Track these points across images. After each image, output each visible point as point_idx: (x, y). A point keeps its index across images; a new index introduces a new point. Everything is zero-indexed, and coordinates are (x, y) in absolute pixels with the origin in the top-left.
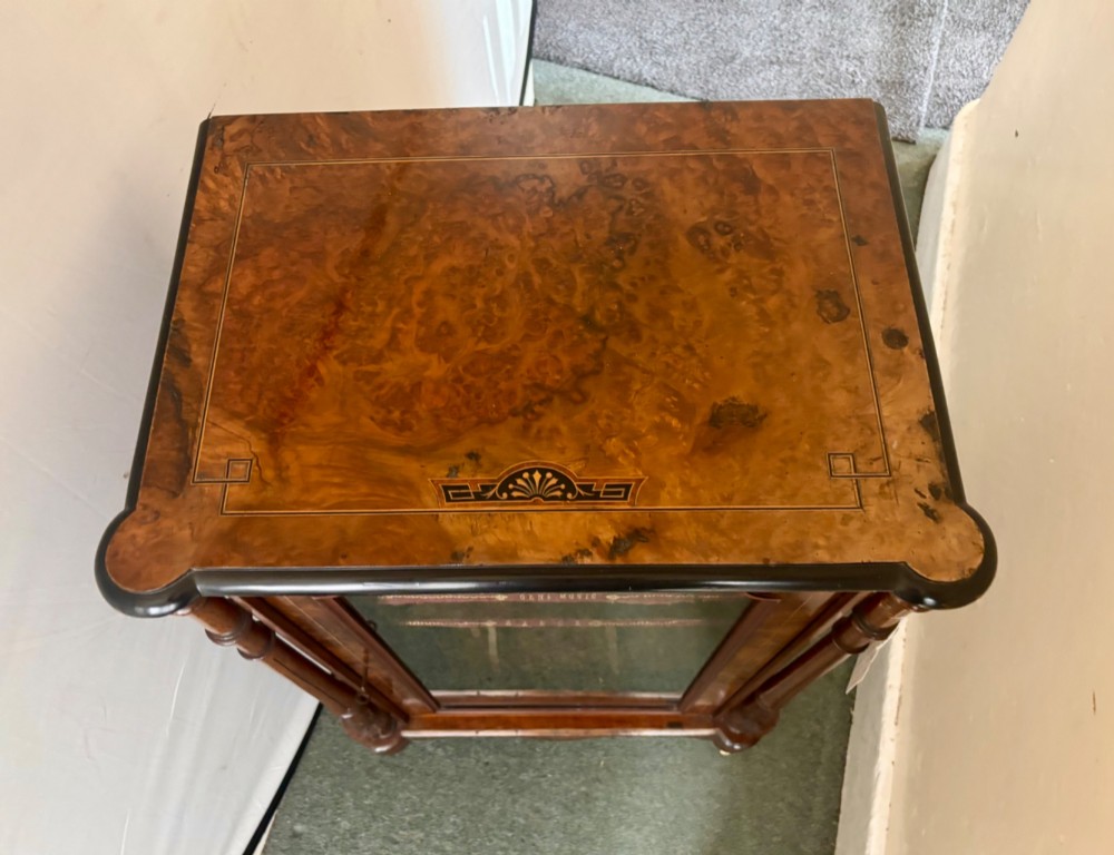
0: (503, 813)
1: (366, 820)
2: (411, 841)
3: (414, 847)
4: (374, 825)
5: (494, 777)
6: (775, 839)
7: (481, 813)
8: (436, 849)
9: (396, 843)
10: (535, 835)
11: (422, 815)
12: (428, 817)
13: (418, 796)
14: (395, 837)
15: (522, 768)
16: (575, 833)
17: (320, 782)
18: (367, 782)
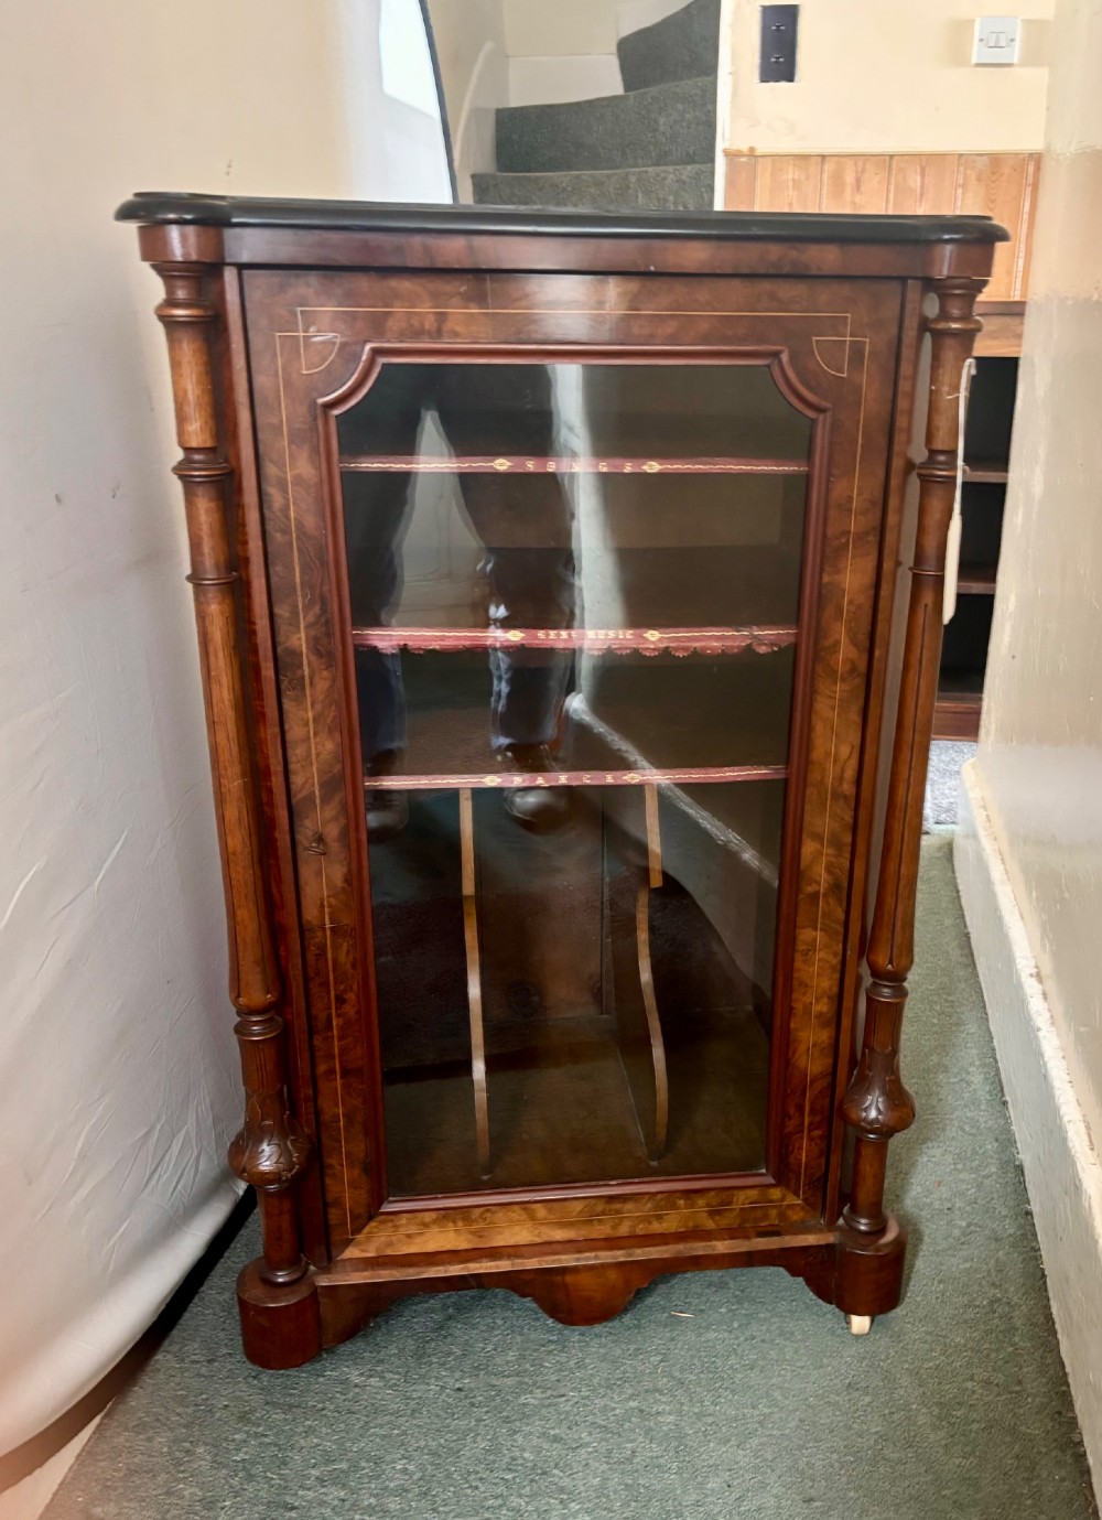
0: (495, 1449)
1: (235, 1482)
2: (322, 1503)
3: (327, 1512)
4: (250, 1488)
5: (473, 1405)
6: (975, 1426)
7: (456, 1453)
8: (370, 1510)
9: (293, 1508)
10: (556, 1471)
11: (344, 1466)
12: (355, 1467)
13: (335, 1442)
14: (288, 1499)
15: (522, 1388)
16: (629, 1460)
17: (149, 1440)
18: (239, 1431)
